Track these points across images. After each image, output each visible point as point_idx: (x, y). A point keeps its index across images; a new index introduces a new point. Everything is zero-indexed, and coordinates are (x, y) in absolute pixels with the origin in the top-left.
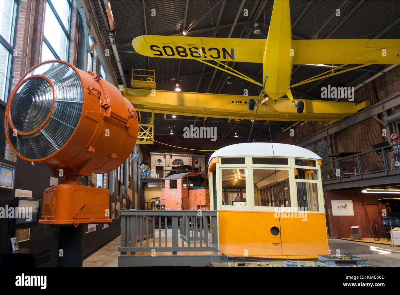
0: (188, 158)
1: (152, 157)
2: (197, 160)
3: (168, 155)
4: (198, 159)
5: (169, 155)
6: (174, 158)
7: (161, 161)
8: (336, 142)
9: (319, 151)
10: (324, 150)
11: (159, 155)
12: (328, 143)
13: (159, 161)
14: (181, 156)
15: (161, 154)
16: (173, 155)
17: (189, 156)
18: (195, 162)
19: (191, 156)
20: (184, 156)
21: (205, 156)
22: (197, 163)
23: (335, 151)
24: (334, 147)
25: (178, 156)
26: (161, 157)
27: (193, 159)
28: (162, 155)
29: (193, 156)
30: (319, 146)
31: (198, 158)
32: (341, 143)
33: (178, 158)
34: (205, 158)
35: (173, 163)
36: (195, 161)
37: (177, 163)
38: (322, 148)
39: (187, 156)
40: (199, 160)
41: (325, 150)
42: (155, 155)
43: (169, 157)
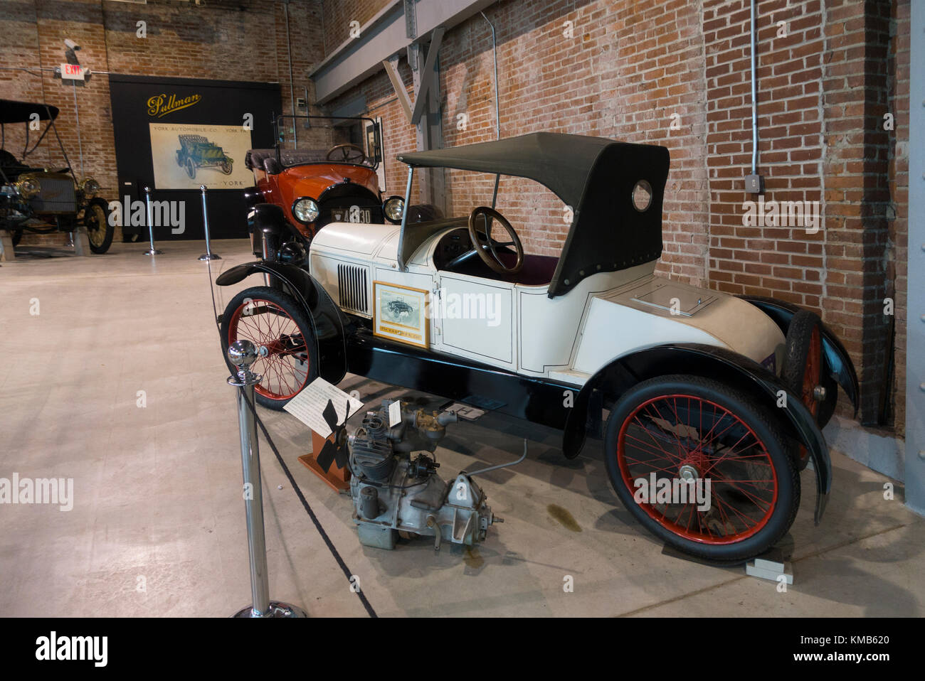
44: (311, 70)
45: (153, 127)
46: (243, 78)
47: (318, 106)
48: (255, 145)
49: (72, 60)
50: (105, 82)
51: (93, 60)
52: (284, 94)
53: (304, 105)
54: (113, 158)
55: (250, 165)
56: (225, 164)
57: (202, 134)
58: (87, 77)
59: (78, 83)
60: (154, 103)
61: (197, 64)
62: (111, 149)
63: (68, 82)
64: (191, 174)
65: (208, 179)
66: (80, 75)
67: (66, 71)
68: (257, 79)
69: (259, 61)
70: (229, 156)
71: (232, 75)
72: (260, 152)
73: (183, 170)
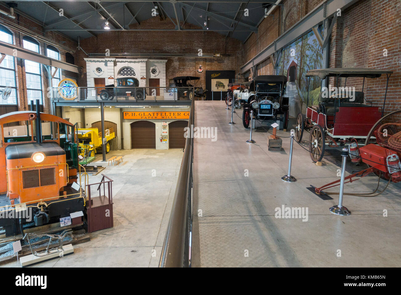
0: (140, 64)
1: (87, 65)
2: (154, 67)
3: (109, 61)
4: (156, 66)
5: (111, 61)
6: (120, 66)
7: (101, 70)
8: (341, 36)
9: (307, 56)
10: (315, 55)
11: (98, 61)
12: (322, 38)
13: (99, 70)
14: (130, 62)
15: (100, 60)
16: (119, 62)
17: (141, 62)
18: (151, 71)
19: (144, 61)
20: (135, 62)
21: (166, 61)
22: (154, 71)
23: (334, 57)
24: (335, 49)
25: (126, 62)
26: (101, 65)
27: (146, 67)
28: (102, 61)
29: (146, 62)
30: (309, 44)
31: (156, 64)
32: (350, 39)
33: (126, 65)
34: (166, 63)
35: (119, 73)
36: (151, 68)
37: (125, 72)
38: (312, 50)
39: (138, 62)
40: (156, 68)
41: (317, 55)
42: (90, 61)
43: (112, 64)
44: (241, 67)
45: (212, 79)
46: (228, 70)
47: (242, 74)
48: (229, 83)
49: (200, 68)
50: (205, 72)
51: (203, 68)
52: (236, 72)
53: (239, 74)
54: (205, 86)
55: (228, 86)
56: (224, 86)
57: (220, 81)
58: (202, 71)
59: (201, 72)
60: (213, 75)
61: (220, 67)
62: (205, 84)
63: (199, 72)
64: (218, 88)
65: (221, 89)
66: (201, 71)
67: (199, 70)
68: (231, 70)
69: (231, 66)
70: (224, 85)
71: (226, 69)
72: (230, 84)
73: (216, 88)
